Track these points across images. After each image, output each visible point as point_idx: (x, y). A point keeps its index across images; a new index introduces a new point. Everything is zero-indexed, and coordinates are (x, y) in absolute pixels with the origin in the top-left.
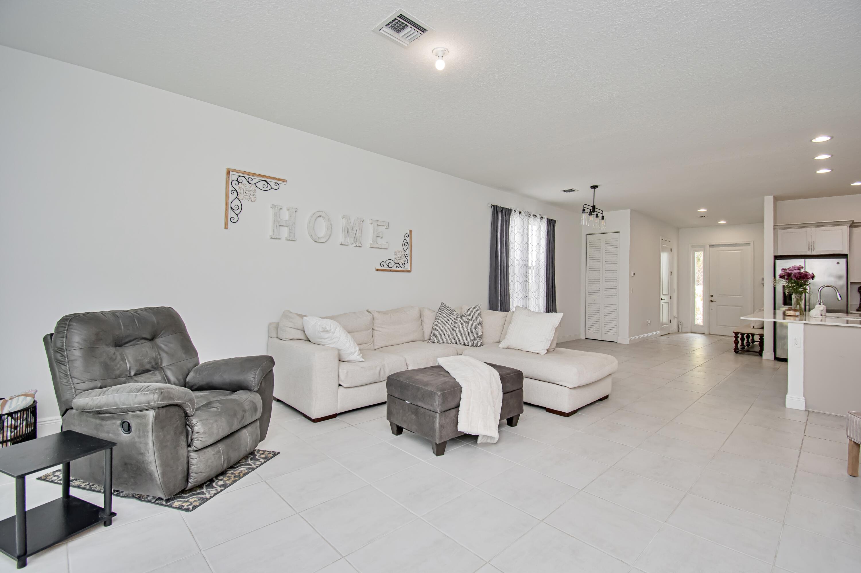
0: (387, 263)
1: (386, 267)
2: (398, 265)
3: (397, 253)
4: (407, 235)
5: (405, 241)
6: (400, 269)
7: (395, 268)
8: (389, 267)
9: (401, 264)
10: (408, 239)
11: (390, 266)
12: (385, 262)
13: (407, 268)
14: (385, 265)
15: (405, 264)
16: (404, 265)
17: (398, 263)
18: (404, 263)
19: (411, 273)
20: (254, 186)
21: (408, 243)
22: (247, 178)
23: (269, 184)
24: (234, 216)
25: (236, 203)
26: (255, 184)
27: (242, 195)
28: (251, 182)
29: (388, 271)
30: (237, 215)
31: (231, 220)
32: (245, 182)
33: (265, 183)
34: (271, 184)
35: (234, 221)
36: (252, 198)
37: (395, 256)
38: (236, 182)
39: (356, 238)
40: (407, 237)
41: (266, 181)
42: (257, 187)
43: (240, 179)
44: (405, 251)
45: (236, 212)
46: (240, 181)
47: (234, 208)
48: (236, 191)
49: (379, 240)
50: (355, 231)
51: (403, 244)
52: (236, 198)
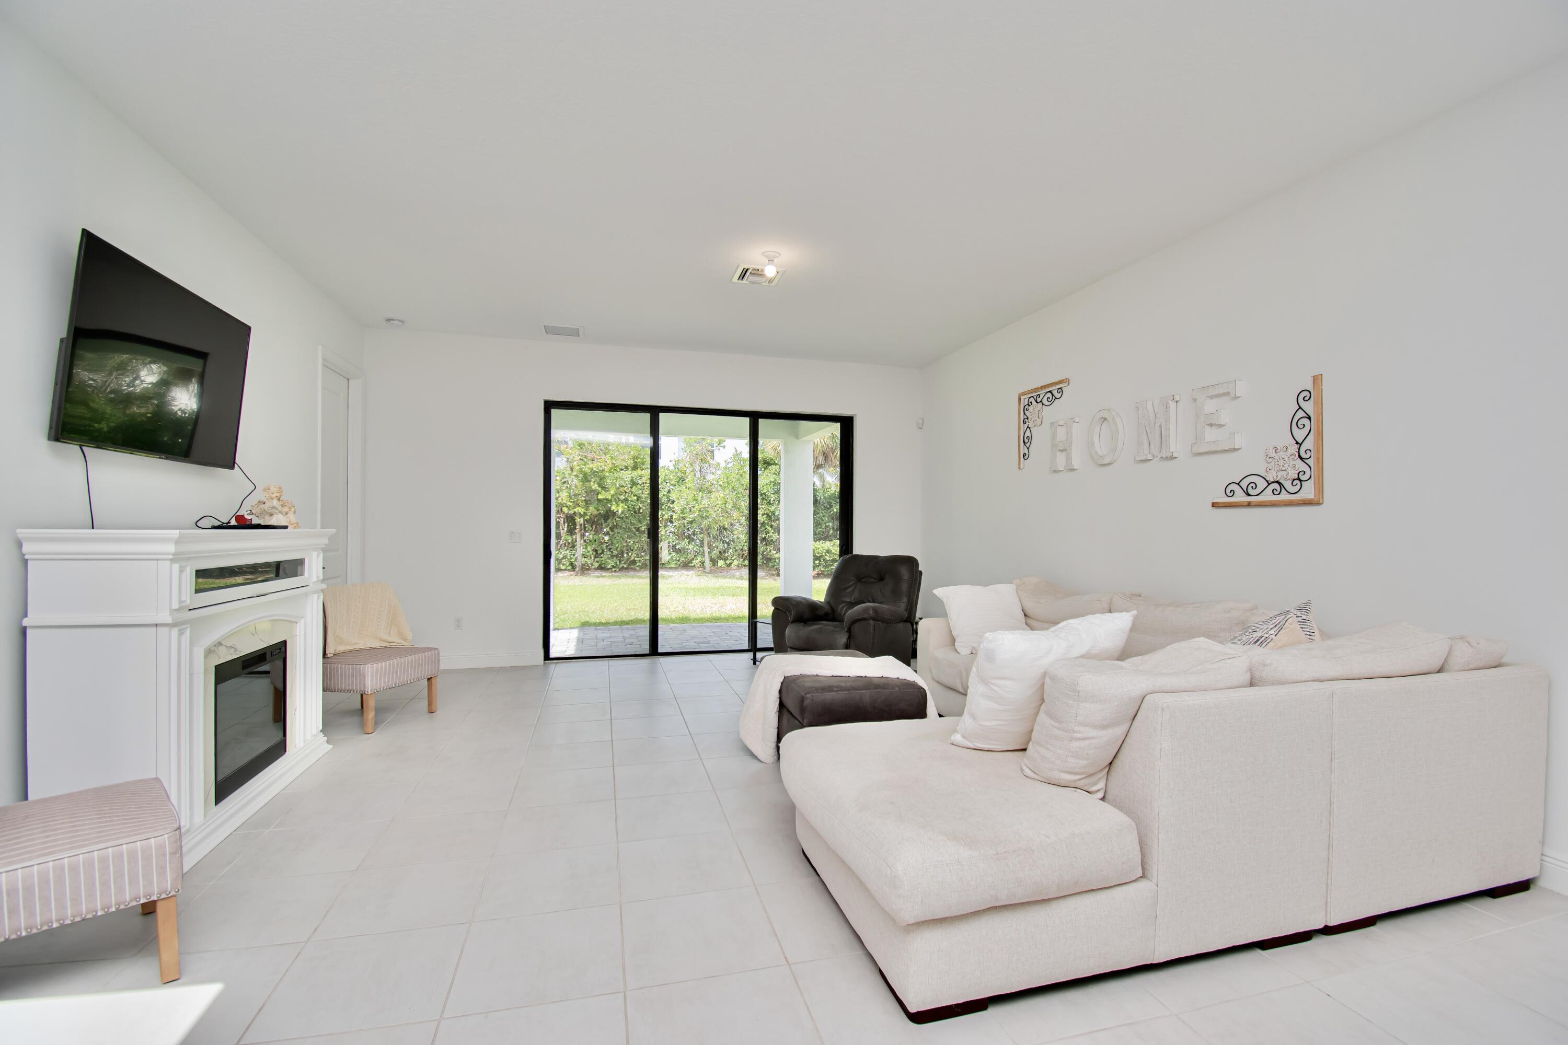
0: (1244, 484)
1: (1240, 497)
2: (1276, 486)
3: (1274, 455)
4: (1305, 395)
5: (1300, 414)
6: (1284, 496)
7: (1268, 496)
8: (1249, 495)
9: (1287, 484)
10: (1308, 407)
11: (1251, 491)
12: (1238, 484)
13: (1308, 491)
14: (1239, 493)
15: (1301, 481)
16: (1298, 486)
17: (1277, 482)
18: (1299, 479)
19: (1322, 504)
20: (1040, 404)
21: (1309, 418)
22: (1035, 397)
23: (1053, 395)
24: (1026, 451)
25: (1028, 434)
26: (1041, 401)
27: (1032, 421)
28: (1039, 400)
29: (1249, 505)
30: (1028, 449)
31: (1024, 457)
32: (1034, 402)
33: (1049, 395)
34: (1055, 393)
35: (1026, 457)
36: (1039, 422)
37: (1266, 465)
38: (1027, 407)
39: (1163, 440)
40: (1306, 399)
41: (1050, 392)
42: (1043, 404)
43: (1030, 401)
44: (1299, 444)
45: (1028, 445)
46: (1030, 404)
47: (1026, 441)
48: (1028, 419)
49: (1211, 435)
50: (1157, 428)
51: (1294, 423)
52: (1028, 427)
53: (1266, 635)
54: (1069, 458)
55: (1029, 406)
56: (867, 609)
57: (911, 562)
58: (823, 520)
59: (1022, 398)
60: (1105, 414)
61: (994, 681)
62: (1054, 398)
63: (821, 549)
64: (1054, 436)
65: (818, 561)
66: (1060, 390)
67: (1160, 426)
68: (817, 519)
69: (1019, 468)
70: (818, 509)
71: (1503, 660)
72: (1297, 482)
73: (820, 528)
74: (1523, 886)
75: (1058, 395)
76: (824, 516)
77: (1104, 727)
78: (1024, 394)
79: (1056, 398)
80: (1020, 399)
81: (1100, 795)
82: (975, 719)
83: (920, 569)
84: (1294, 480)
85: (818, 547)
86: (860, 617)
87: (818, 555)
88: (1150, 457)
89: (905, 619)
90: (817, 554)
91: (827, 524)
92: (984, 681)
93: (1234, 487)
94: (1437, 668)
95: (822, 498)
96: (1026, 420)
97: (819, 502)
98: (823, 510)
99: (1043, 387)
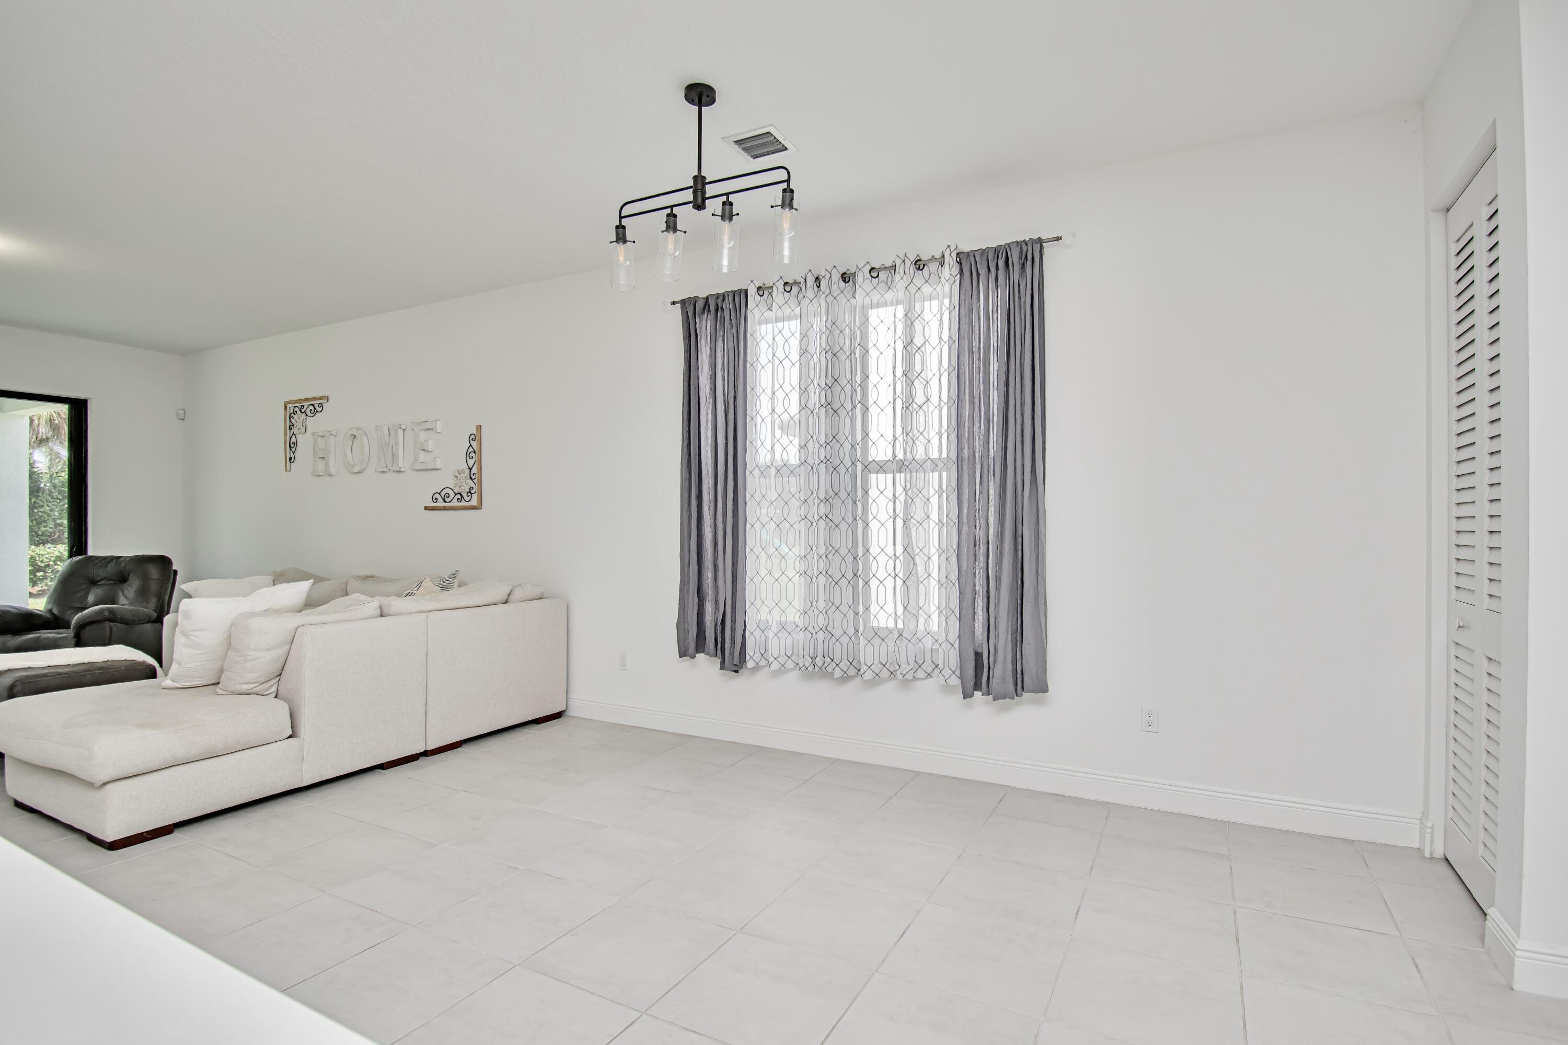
0: (443, 494)
1: (441, 503)
2: (458, 496)
3: (458, 475)
4: (473, 436)
5: (471, 450)
6: (463, 504)
7: (455, 503)
8: (445, 502)
9: (464, 495)
10: (475, 445)
11: (446, 499)
12: (439, 494)
13: (474, 502)
14: (440, 500)
15: (471, 493)
16: (470, 497)
17: (460, 493)
18: (470, 491)
19: (481, 509)
20: (304, 414)
21: (475, 452)
22: (300, 408)
23: (315, 408)
24: (292, 455)
25: (293, 439)
26: (305, 412)
27: (297, 428)
28: (303, 410)
29: (445, 508)
30: (294, 453)
31: (290, 461)
32: (299, 412)
33: (312, 408)
34: (316, 406)
35: (292, 461)
36: (303, 430)
37: (454, 482)
38: (293, 415)
39: (394, 458)
40: (474, 440)
41: (312, 405)
42: (306, 415)
43: (295, 410)
44: (470, 469)
45: (293, 450)
46: (295, 413)
47: (292, 446)
48: (293, 425)
49: (422, 456)
50: (390, 448)
51: (468, 455)
52: (293, 433)
53: (412, 592)
54: (327, 466)
55: (294, 414)
56: (102, 610)
57: (163, 562)
58: (49, 515)
59: (288, 406)
60: (355, 432)
61: (191, 633)
62: (316, 411)
63: (47, 556)
64: (315, 445)
65: (42, 573)
66: (321, 405)
67: (392, 446)
68: (40, 514)
69: (286, 470)
70: (41, 500)
71: (544, 595)
72: (469, 494)
73: (45, 527)
74: (558, 715)
75: (319, 409)
76: (51, 510)
77: (269, 650)
78: (289, 402)
79: (317, 411)
80: (286, 407)
81: (274, 695)
82: (180, 664)
83: (174, 568)
84: (468, 493)
85: (41, 552)
86: (93, 620)
87: (43, 565)
88: (386, 470)
89: (152, 619)
90: (39, 563)
91: (58, 521)
92: (184, 634)
93: (437, 496)
94: (504, 602)
95: (48, 485)
96: (292, 427)
97: (42, 490)
98: (50, 502)
99: (307, 400)
